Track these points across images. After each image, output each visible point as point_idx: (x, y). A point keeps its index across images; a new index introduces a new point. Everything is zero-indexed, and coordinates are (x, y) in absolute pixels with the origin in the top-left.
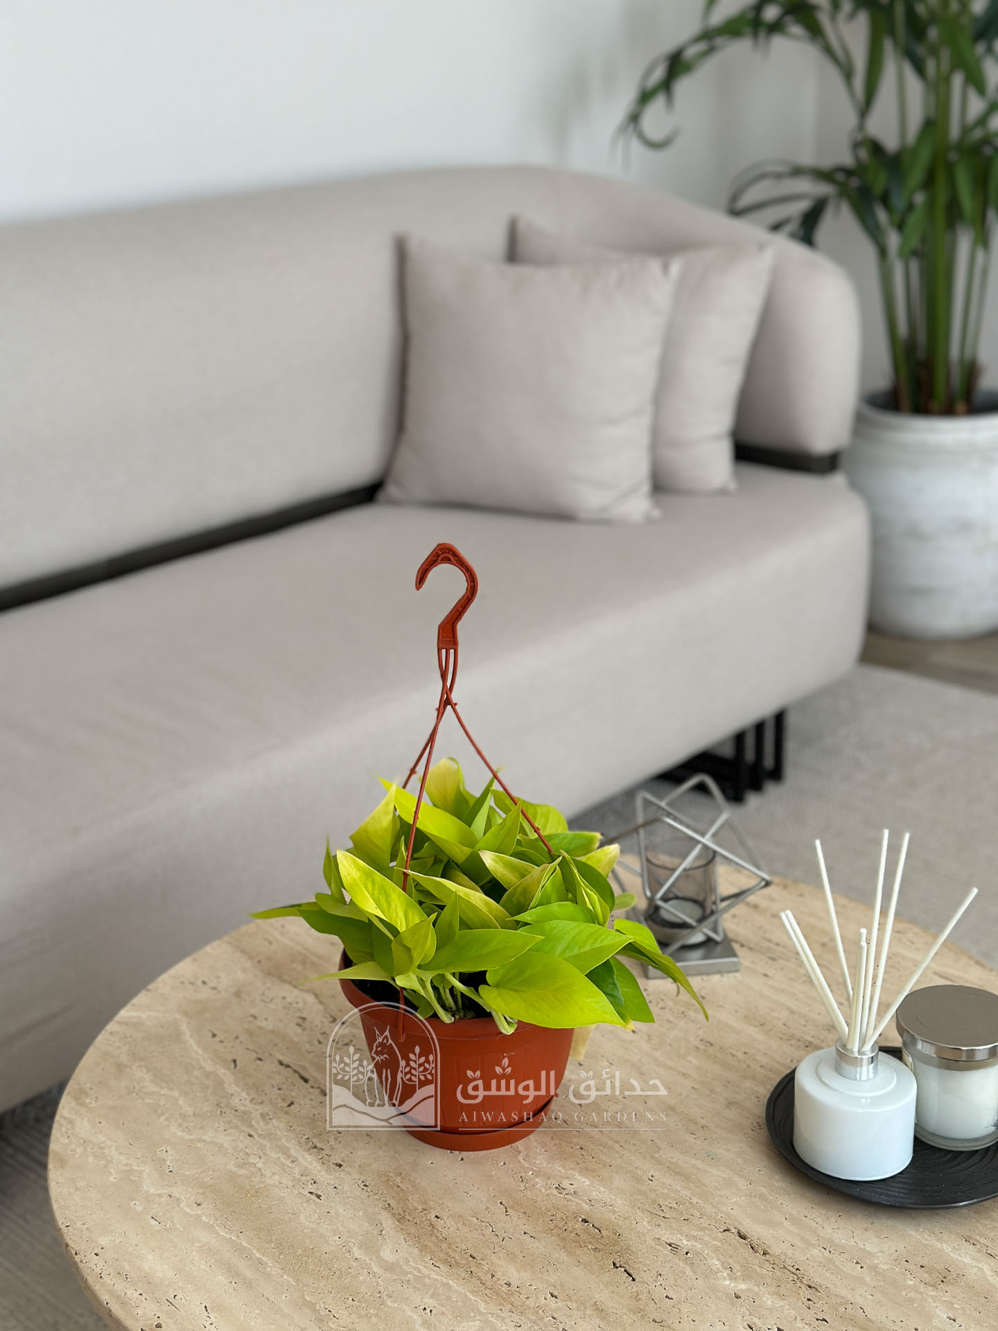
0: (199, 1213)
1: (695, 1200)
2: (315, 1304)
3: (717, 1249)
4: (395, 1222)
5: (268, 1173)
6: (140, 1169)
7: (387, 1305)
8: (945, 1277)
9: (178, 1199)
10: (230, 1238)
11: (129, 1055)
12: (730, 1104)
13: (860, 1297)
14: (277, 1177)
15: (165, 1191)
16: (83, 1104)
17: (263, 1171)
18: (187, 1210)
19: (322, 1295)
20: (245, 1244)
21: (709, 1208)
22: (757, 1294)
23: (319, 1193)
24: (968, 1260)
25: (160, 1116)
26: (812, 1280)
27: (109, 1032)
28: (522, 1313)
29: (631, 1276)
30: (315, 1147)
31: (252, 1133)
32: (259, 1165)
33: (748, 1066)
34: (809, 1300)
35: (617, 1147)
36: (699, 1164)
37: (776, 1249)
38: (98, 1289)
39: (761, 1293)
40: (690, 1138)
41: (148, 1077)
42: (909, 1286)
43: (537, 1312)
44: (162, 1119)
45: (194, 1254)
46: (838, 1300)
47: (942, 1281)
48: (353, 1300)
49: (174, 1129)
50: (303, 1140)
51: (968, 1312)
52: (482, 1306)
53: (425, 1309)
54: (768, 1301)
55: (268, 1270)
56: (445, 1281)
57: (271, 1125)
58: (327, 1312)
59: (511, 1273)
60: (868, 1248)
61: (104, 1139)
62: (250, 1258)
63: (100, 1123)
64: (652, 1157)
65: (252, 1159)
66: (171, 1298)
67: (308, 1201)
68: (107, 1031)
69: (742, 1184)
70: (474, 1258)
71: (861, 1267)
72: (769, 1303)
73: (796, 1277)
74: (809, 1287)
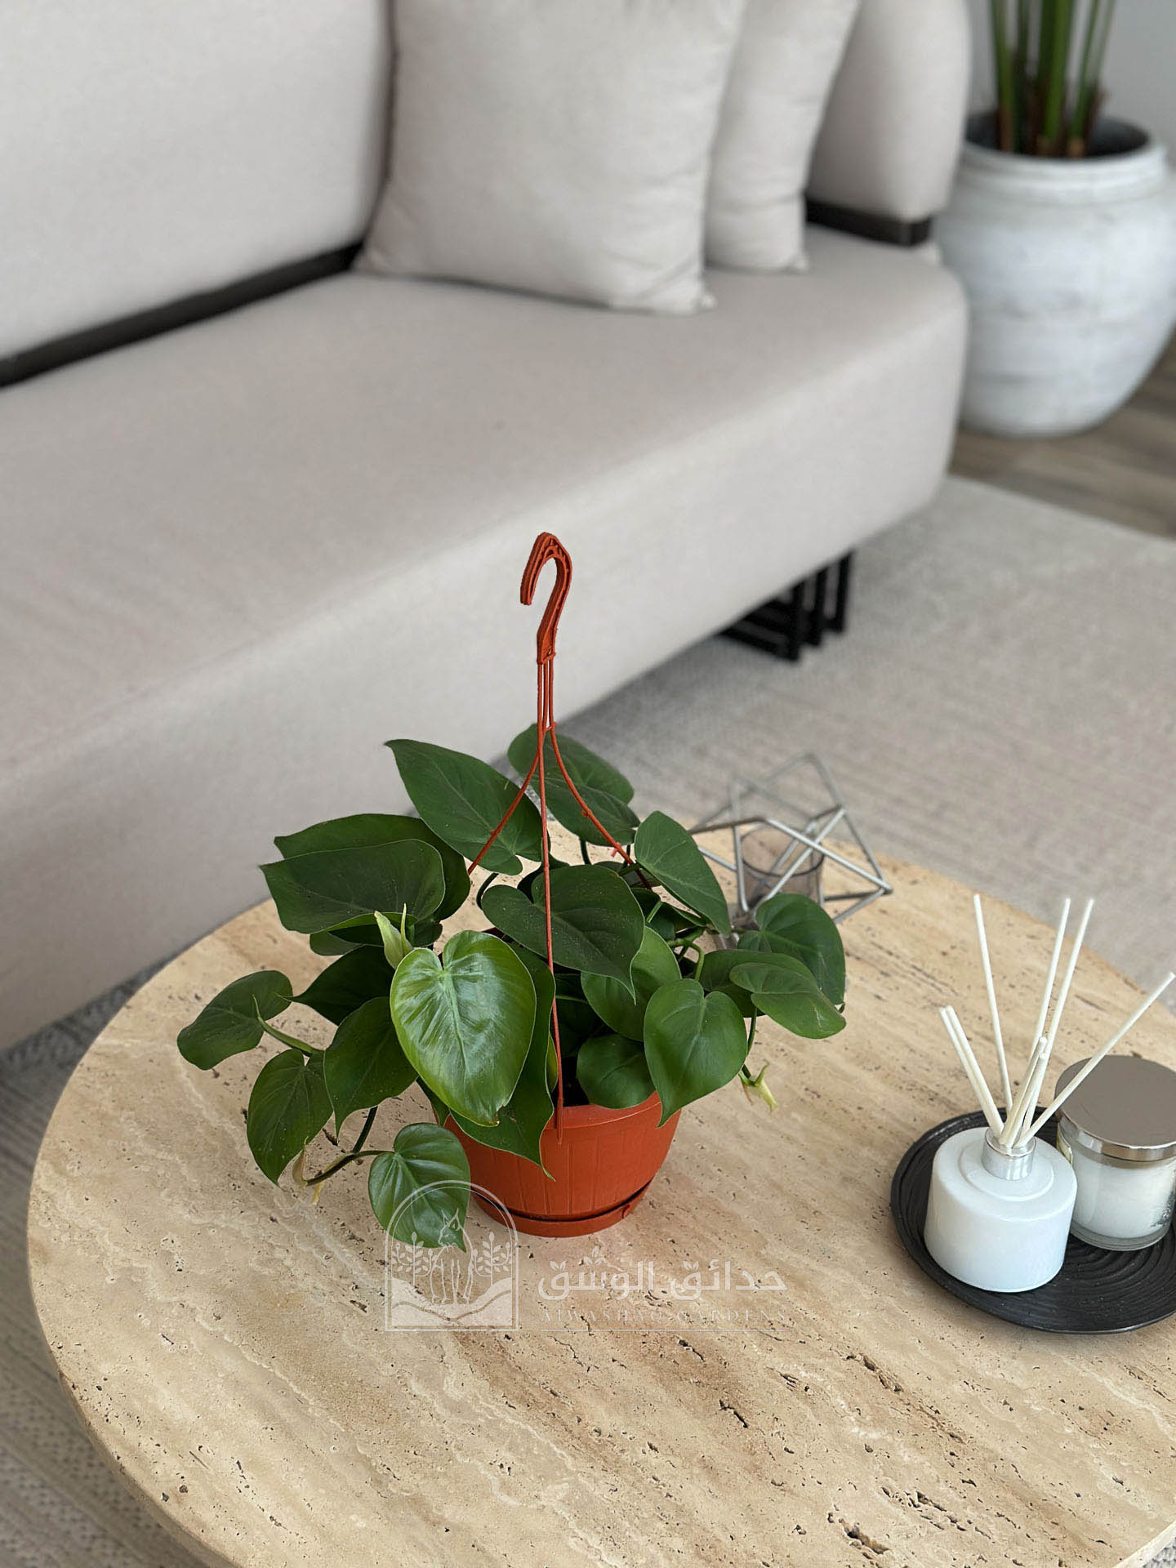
0: (220, 1329)
1: (811, 1315)
2: (370, 1460)
3: (841, 1384)
4: (458, 1345)
5: (299, 1273)
6: (141, 1266)
7: (457, 1461)
8: (1108, 1424)
9: (192, 1310)
10: (260, 1365)
11: (114, 1101)
12: (846, 1180)
13: (1010, 1450)
14: (309, 1280)
15: (175, 1299)
16: (62, 1172)
17: (292, 1270)
18: (204, 1324)
19: (378, 1447)
20: (278, 1374)
21: (828, 1327)
22: (891, 1445)
23: (363, 1302)
24: (1133, 1400)
25: (161, 1190)
26: (954, 1427)
27: (86, 1065)
28: (617, 1472)
29: (741, 1419)
30: (353, 1237)
31: (274, 1217)
32: (288, 1262)
33: (865, 1128)
34: (952, 1454)
35: (714, 1239)
36: (814, 1265)
37: (909, 1384)
38: (105, 1436)
39: (896, 1445)
40: (801, 1228)
41: (140, 1134)
42: (1067, 1435)
43: (635, 1471)
44: (163, 1194)
45: (219, 1386)
46: (986, 1455)
47: (1105, 1429)
48: (415, 1453)
49: (179, 1210)
50: (338, 1227)
51: (1137, 1472)
52: (569, 1462)
53: (502, 1466)
54: (905, 1455)
55: (310, 1410)
56: (523, 1427)
57: (296, 1206)
58: (386, 1471)
59: (601, 1416)
60: (1018, 1382)
61: (92, 1223)
62: (285, 1391)
63: (87, 1199)
64: (757, 1254)
65: (277, 1255)
66: (196, 1452)
67: (351, 1313)
68: (82, 1065)
69: (866, 1293)
70: (555, 1395)
71: (1011, 1409)
72: (906, 1458)
73: (935, 1423)
74: (952, 1436)
